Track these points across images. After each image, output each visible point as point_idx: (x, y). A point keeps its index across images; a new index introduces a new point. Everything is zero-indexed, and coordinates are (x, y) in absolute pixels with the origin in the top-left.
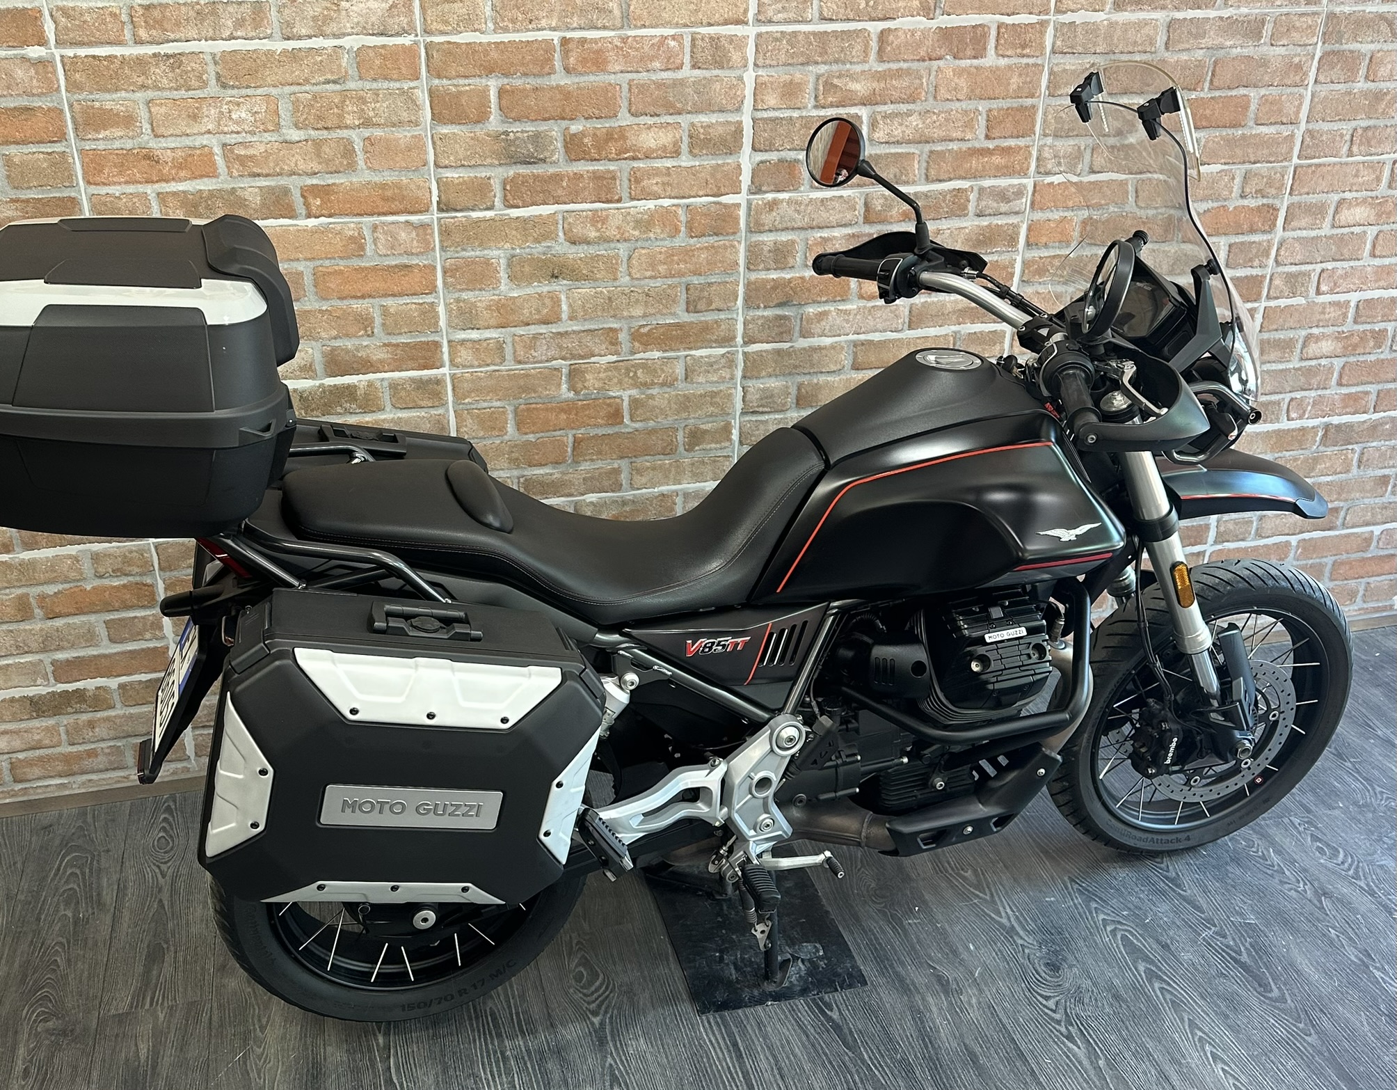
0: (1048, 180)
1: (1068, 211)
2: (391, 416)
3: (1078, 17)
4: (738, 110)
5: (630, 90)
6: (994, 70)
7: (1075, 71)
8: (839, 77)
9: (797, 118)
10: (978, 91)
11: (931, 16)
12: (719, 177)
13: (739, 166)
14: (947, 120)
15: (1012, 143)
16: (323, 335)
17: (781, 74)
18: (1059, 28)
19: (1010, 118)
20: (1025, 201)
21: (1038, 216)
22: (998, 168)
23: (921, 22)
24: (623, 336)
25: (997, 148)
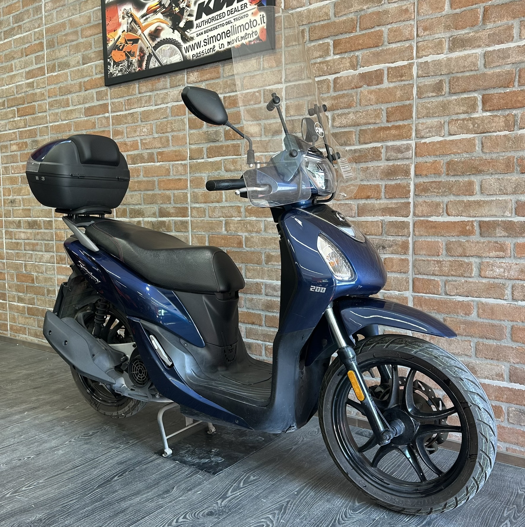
0: (423, 141)
1: (437, 157)
3: (429, 59)
6: (387, 89)
7: (431, 85)
10: (380, 100)
11: (356, 69)
14: (367, 115)
15: (401, 123)
16: (159, 202)
17: (295, 102)
18: (419, 65)
19: (398, 111)
20: (411, 153)
21: (420, 160)
22: (394, 136)
23: (351, 72)
24: (242, 210)
25: (393, 126)
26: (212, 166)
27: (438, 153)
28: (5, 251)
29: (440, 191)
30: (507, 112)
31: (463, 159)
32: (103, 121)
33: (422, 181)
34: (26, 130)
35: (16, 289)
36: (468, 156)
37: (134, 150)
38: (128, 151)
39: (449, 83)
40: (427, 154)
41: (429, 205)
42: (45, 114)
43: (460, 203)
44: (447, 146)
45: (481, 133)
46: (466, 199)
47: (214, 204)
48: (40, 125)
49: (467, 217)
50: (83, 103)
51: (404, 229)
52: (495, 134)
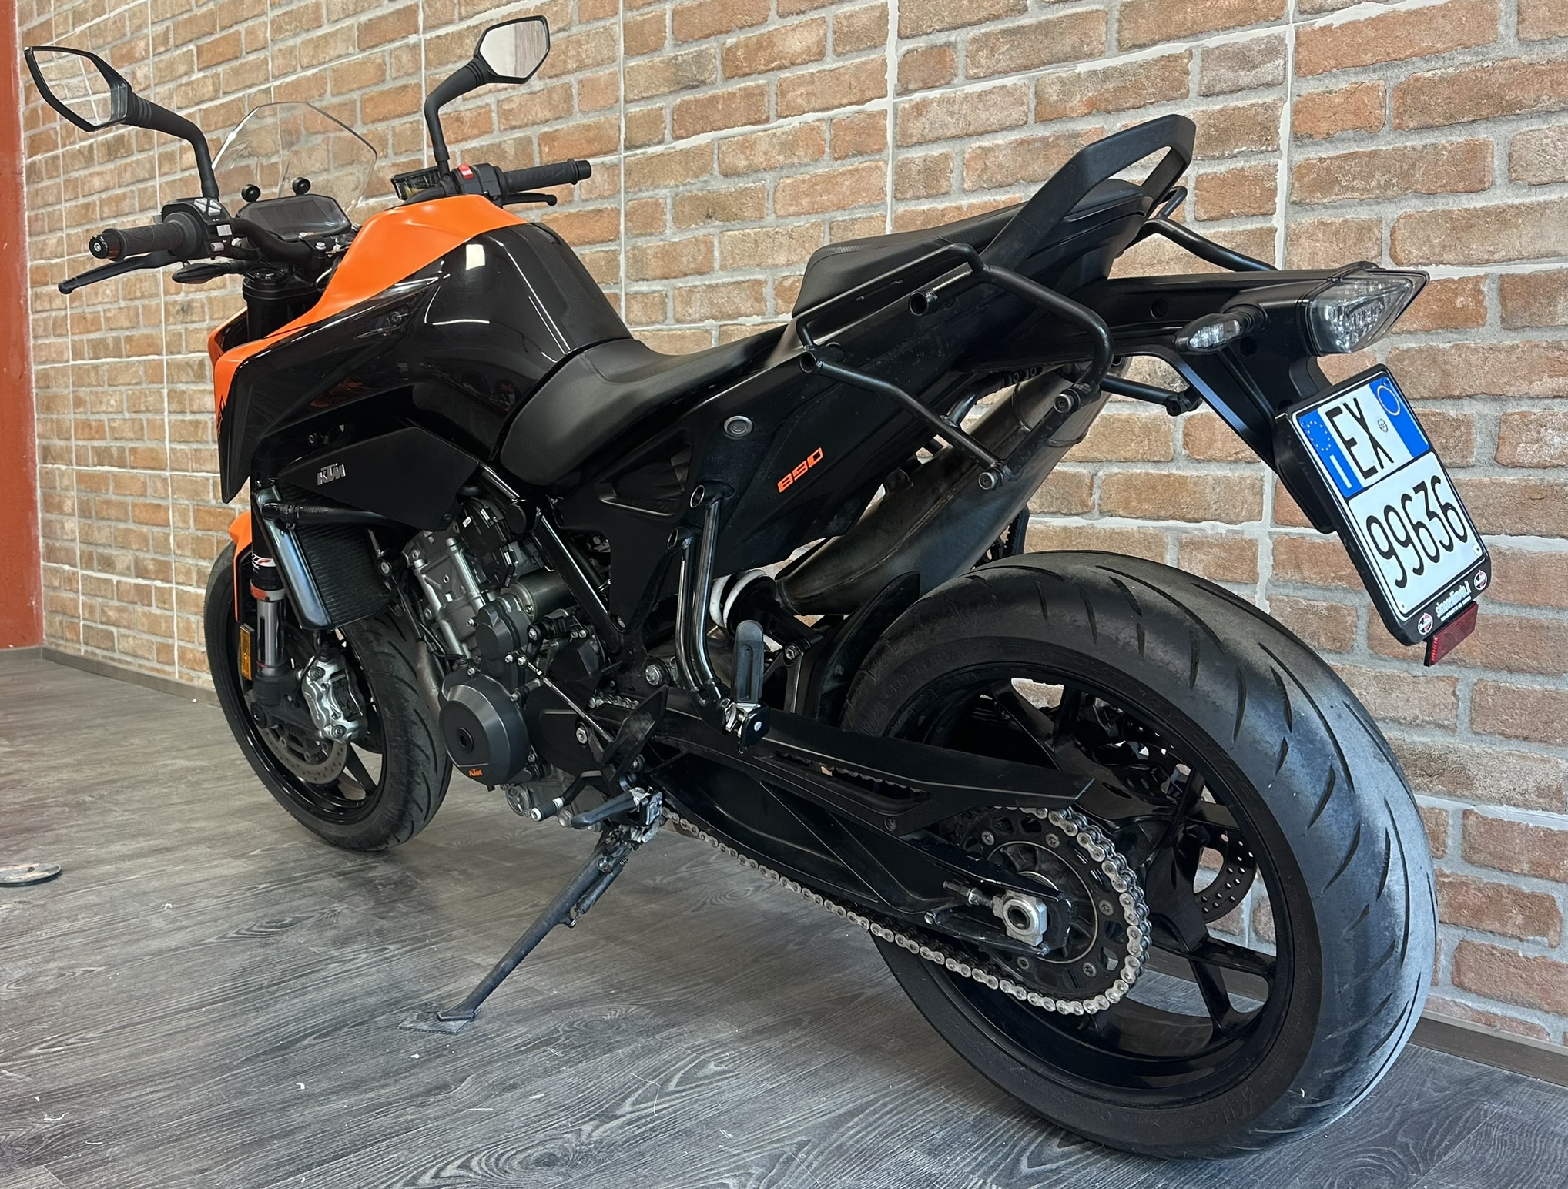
0: (1321, 22)
1: (1364, 72)
12: (863, 78)
13: (884, 60)
20: (1282, 66)
21: (1312, 87)
22: (1230, 14)
24: (768, 291)
26: (687, 163)
27: (1368, 58)
28: (168, 447)
29: (1374, 184)
31: (1451, 70)
32: (404, 58)
33: (1313, 155)
34: (216, 107)
35: (193, 551)
36: (1468, 59)
37: (480, 135)
38: (465, 139)
40: (1333, 63)
41: (1336, 234)
42: (261, 55)
43: (1437, 222)
44: (1401, 32)
46: (1456, 204)
47: (690, 278)
48: (250, 87)
49: (1460, 264)
50: (356, 13)
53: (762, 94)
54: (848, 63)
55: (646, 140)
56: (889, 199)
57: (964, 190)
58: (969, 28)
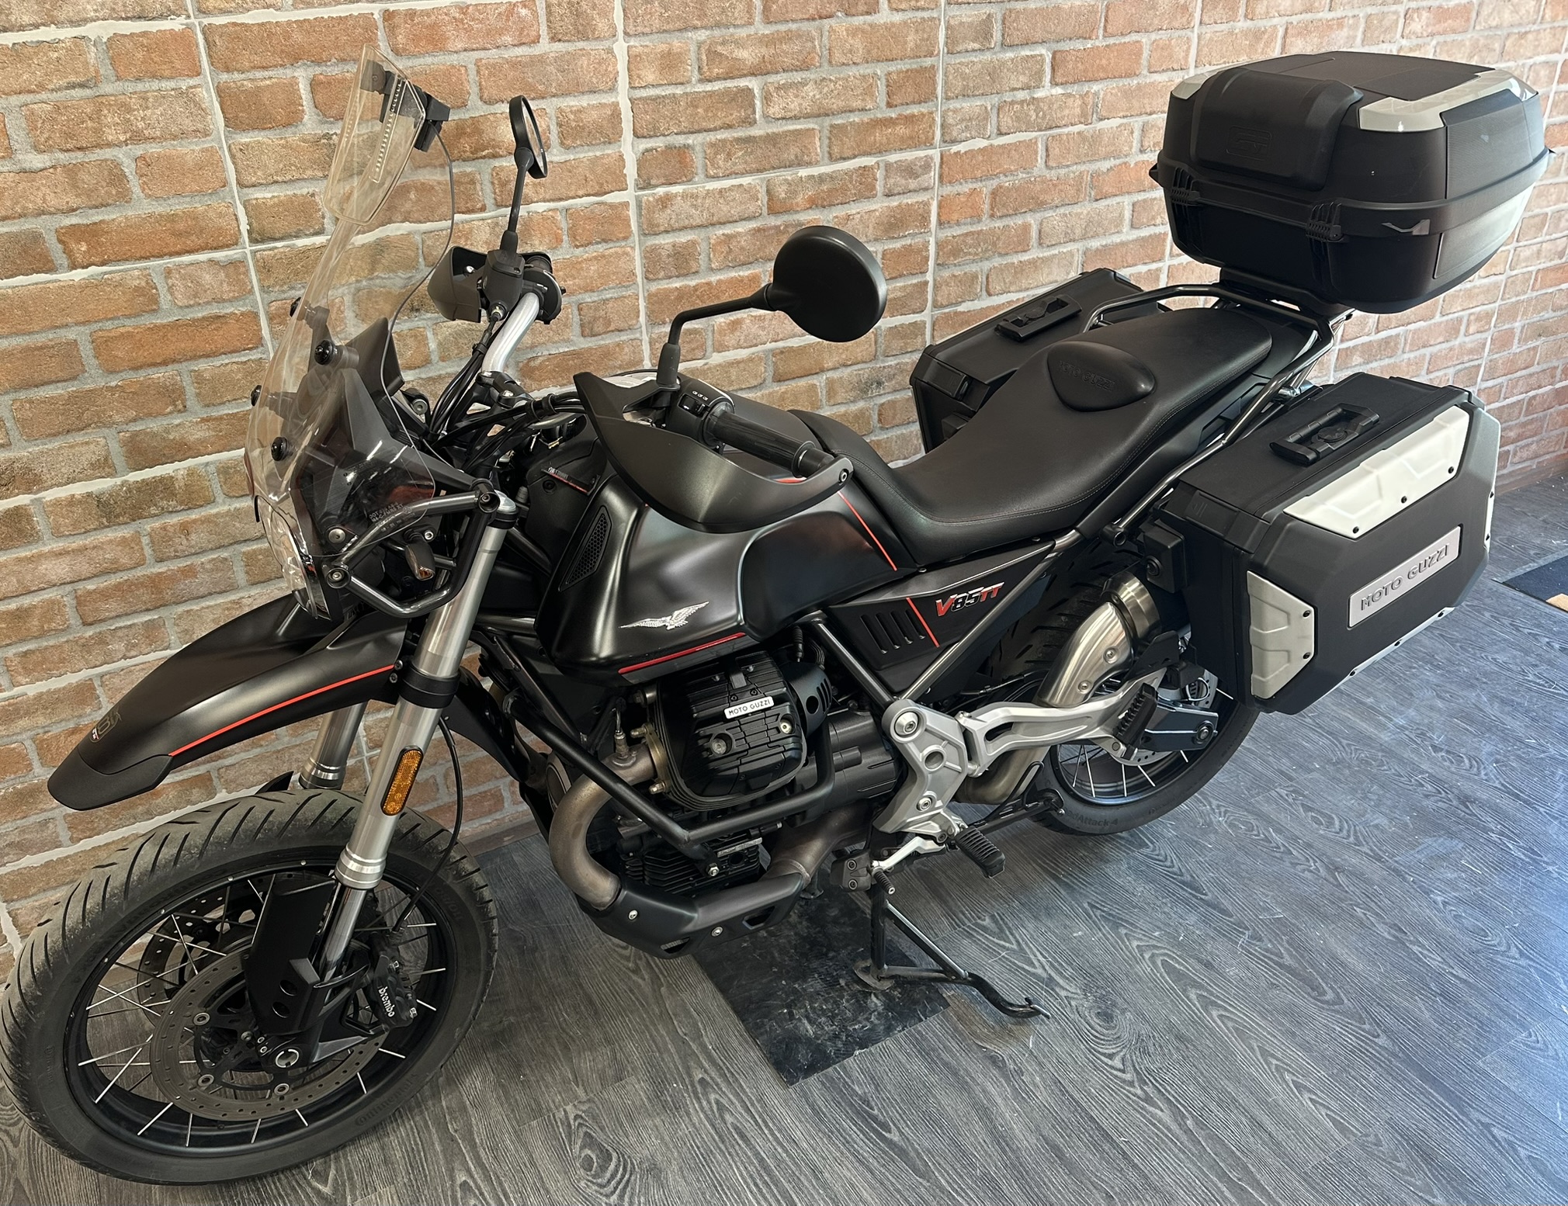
0: (955, 149)
1: (976, 182)
2: (226, 508)
4: (612, 89)
5: (478, 72)
6: (889, 27)
7: (972, 23)
8: (723, 43)
9: (681, 96)
10: (874, 53)
12: (599, 170)
13: (621, 156)
14: (845, 88)
15: (915, 110)
16: (117, 418)
17: (656, 44)
19: (910, 82)
20: (934, 175)
21: (948, 190)
22: (902, 139)
25: (900, 117)
27: (978, 174)
29: (979, 250)
30: (1086, 88)
31: (1017, 182)
33: (948, 235)
36: (1024, 176)
39: (1003, 23)
40: (960, 176)
41: (960, 282)
43: (1008, 269)
44: (994, 158)
45: (1046, 129)
46: (1015, 259)
51: (916, 336)
52: (1066, 130)
53: (473, 182)
54: (582, 156)
55: (293, 230)
56: (639, 280)
57: (712, 269)
58: (705, 134)
